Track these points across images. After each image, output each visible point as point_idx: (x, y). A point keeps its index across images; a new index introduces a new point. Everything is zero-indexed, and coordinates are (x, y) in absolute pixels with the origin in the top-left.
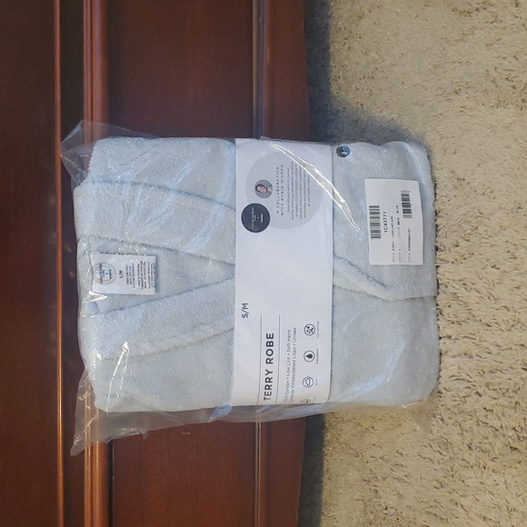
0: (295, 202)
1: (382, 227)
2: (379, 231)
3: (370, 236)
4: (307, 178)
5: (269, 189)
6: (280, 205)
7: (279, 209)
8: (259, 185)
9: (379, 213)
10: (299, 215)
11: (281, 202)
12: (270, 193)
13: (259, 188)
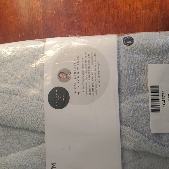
0: (88, 84)
1: (161, 103)
2: (159, 106)
3: (150, 110)
4: (97, 65)
5: (69, 75)
6: (77, 87)
7: (77, 90)
8: (61, 73)
9: (158, 92)
10: (91, 93)
11: (77, 84)
12: (69, 78)
13: (61, 75)
